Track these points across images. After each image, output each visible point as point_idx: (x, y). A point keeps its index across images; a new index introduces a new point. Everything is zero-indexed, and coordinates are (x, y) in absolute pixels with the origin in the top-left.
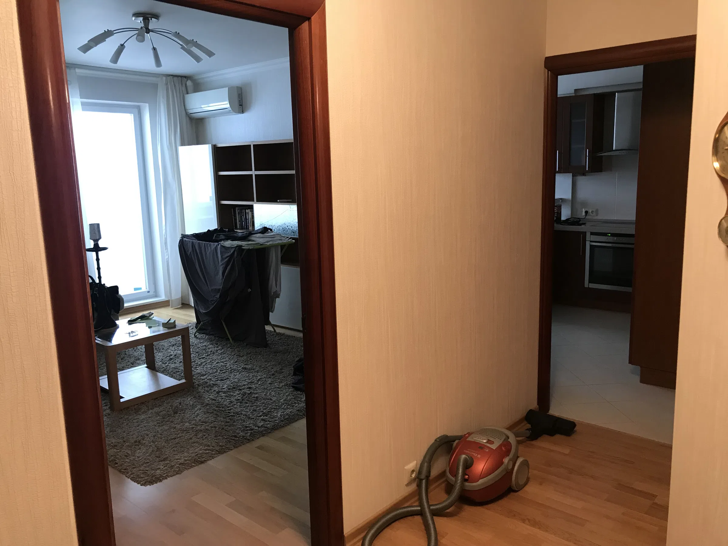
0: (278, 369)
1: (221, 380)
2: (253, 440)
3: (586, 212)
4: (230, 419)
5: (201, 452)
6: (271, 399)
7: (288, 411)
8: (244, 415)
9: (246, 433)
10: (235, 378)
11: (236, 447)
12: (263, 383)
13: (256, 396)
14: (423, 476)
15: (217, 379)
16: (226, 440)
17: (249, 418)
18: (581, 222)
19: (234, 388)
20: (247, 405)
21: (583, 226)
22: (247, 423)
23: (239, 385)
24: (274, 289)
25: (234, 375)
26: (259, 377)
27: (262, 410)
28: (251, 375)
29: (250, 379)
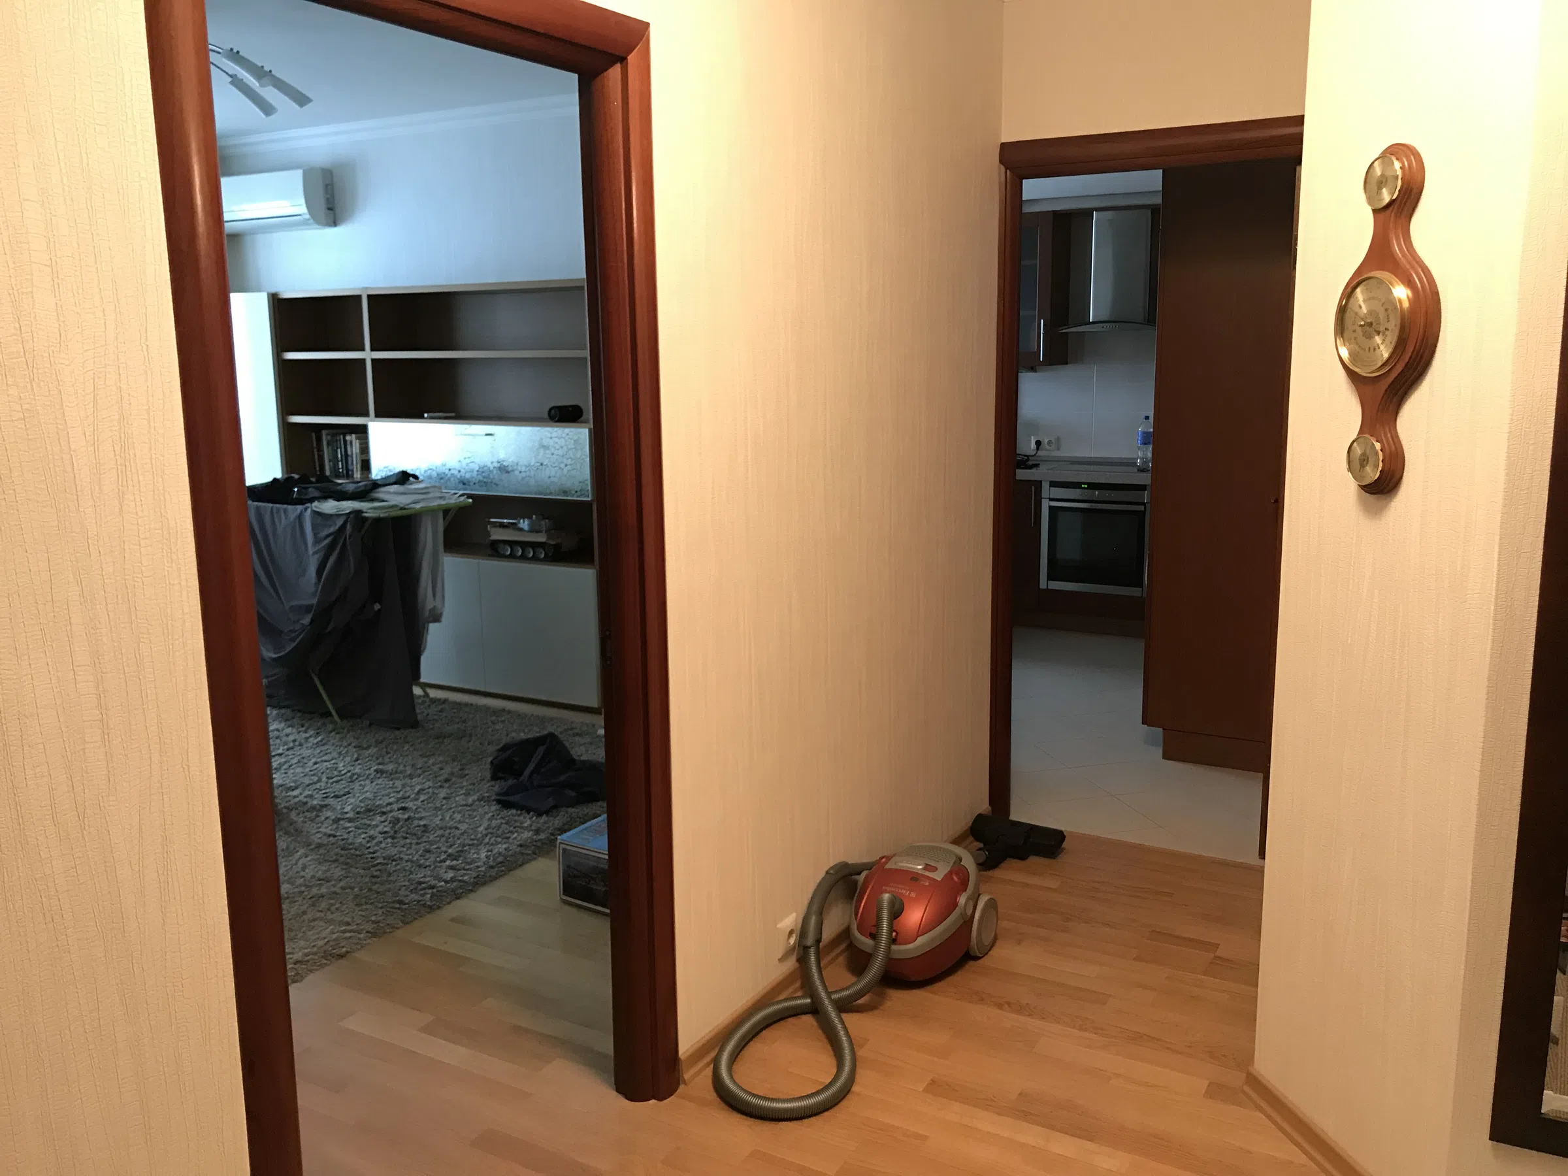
0: (455, 770)
1: (336, 797)
2: (439, 908)
3: (1038, 443)
4: (380, 870)
5: (334, 936)
6: (457, 828)
7: (501, 848)
8: (407, 861)
9: (423, 895)
10: (365, 792)
11: (408, 923)
12: (430, 798)
13: (422, 823)
14: (810, 941)
15: (325, 795)
16: (382, 910)
17: (420, 866)
18: (1030, 463)
19: (369, 811)
20: (408, 841)
21: (1034, 470)
22: (419, 876)
23: (378, 806)
24: (429, 605)
25: (361, 785)
26: (417, 788)
27: (444, 849)
28: (398, 783)
29: (398, 792)
